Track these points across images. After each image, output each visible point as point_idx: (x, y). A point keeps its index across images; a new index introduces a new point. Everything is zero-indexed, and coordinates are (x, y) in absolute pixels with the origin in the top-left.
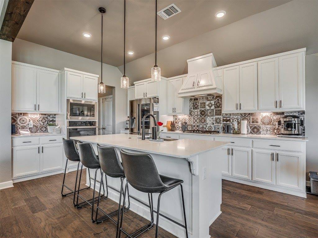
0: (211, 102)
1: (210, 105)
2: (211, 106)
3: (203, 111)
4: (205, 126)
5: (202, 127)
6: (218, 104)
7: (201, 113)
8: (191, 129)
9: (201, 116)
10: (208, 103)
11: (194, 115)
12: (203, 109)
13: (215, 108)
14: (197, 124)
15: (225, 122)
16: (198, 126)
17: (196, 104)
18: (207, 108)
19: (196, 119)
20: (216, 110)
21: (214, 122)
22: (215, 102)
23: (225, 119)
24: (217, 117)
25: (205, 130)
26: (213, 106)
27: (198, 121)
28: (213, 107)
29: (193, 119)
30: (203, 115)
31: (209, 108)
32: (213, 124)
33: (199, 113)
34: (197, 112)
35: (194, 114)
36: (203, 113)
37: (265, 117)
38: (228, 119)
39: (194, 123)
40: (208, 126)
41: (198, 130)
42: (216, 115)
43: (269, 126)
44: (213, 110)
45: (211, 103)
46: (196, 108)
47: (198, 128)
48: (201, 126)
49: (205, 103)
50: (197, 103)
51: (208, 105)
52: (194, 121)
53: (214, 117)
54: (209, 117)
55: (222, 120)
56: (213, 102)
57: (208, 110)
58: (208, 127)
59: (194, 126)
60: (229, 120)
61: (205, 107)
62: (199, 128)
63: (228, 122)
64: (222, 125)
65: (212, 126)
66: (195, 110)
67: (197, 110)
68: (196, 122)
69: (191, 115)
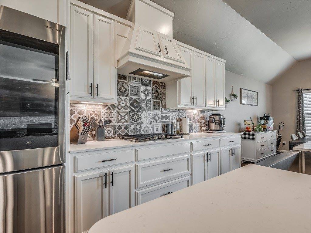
0: (148, 88)
1: (146, 93)
2: (147, 95)
3: (135, 101)
4: (138, 128)
5: (134, 129)
6: (157, 94)
7: (132, 104)
8: (112, 134)
9: (131, 109)
10: (142, 88)
11: (119, 107)
12: (135, 97)
13: (153, 98)
14: (126, 124)
15: (164, 120)
16: (126, 128)
17: (123, 86)
18: (142, 96)
19: (123, 114)
20: (154, 102)
21: (152, 120)
22: (152, 90)
23: (164, 115)
24: (156, 112)
25: (139, 133)
26: (150, 95)
27: (126, 118)
28: (150, 97)
29: (116, 115)
30: (135, 107)
31: (144, 97)
32: (151, 123)
33: (129, 104)
34: (126, 101)
35: (119, 104)
36: (135, 105)
37: (195, 115)
38: (168, 115)
39: (119, 121)
40: (144, 126)
41: (127, 135)
43: (198, 124)
44: (149, 100)
45: (147, 90)
46: (123, 94)
47: (126, 131)
48: (132, 127)
49: (138, 88)
50: (125, 85)
51: (143, 92)
52: (120, 118)
53: (152, 112)
54: (144, 112)
55: (160, 116)
56: (150, 89)
57: (143, 100)
58: (143, 128)
59: (120, 128)
60: (168, 118)
61: (138, 95)
62: (128, 131)
63: (168, 120)
64: (161, 124)
65: (149, 126)
66: (121, 97)
67: (124, 98)
68: (123, 121)
69: (113, 106)
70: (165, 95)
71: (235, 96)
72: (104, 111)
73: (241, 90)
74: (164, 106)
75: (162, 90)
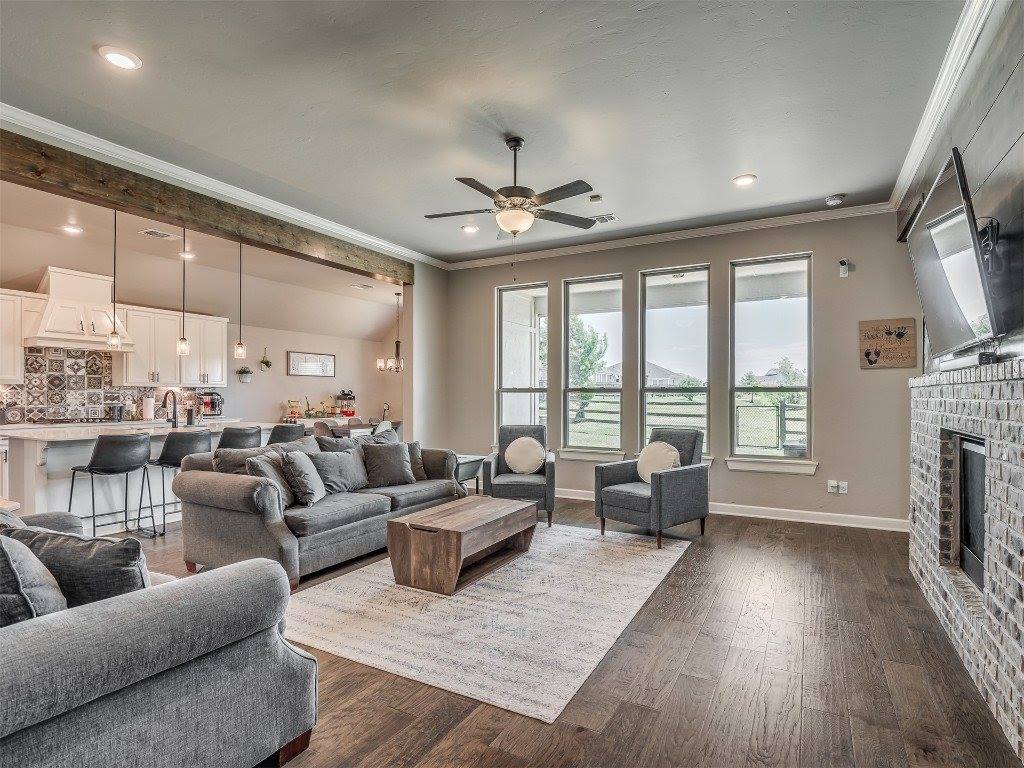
0: (79, 361)
1: (76, 367)
2: (78, 370)
3: (57, 378)
4: (62, 411)
5: (54, 413)
6: (95, 368)
7: (51, 382)
8: (18, 418)
9: (50, 388)
10: (69, 362)
11: (31, 386)
12: (57, 374)
13: (89, 374)
14: (40, 406)
15: (109, 402)
16: (41, 411)
17: (36, 361)
18: (69, 372)
19: (36, 395)
20: (90, 379)
21: (86, 401)
22: (87, 362)
23: (109, 395)
24: (92, 391)
25: (61, 418)
26: (84, 370)
27: (41, 399)
28: (82, 372)
29: (25, 395)
30: (56, 386)
31: (72, 373)
32: (84, 405)
33: (45, 382)
34: (40, 379)
35: (30, 383)
36: (56, 383)
38: (116, 395)
39: (30, 403)
40: (70, 409)
41: (42, 419)
42: (89, 386)
44: (82, 378)
45: (77, 363)
46: (36, 371)
47: (41, 415)
48: (51, 410)
49: (62, 362)
50: (39, 359)
51: (71, 367)
52: (31, 399)
53: (86, 392)
54: (72, 392)
55: (102, 397)
56: (82, 362)
57: (70, 377)
58: (69, 412)
59: (31, 411)
60: (117, 398)
61: (61, 370)
62: (44, 415)
63: (115, 402)
64: (102, 406)
65: (82, 409)
66: (33, 374)
67: (38, 375)
68: (36, 402)
69: (21, 387)
70: (110, 368)
71: (267, 364)
72: (6, 391)
73: (288, 353)
74: (110, 383)
75: (105, 362)
